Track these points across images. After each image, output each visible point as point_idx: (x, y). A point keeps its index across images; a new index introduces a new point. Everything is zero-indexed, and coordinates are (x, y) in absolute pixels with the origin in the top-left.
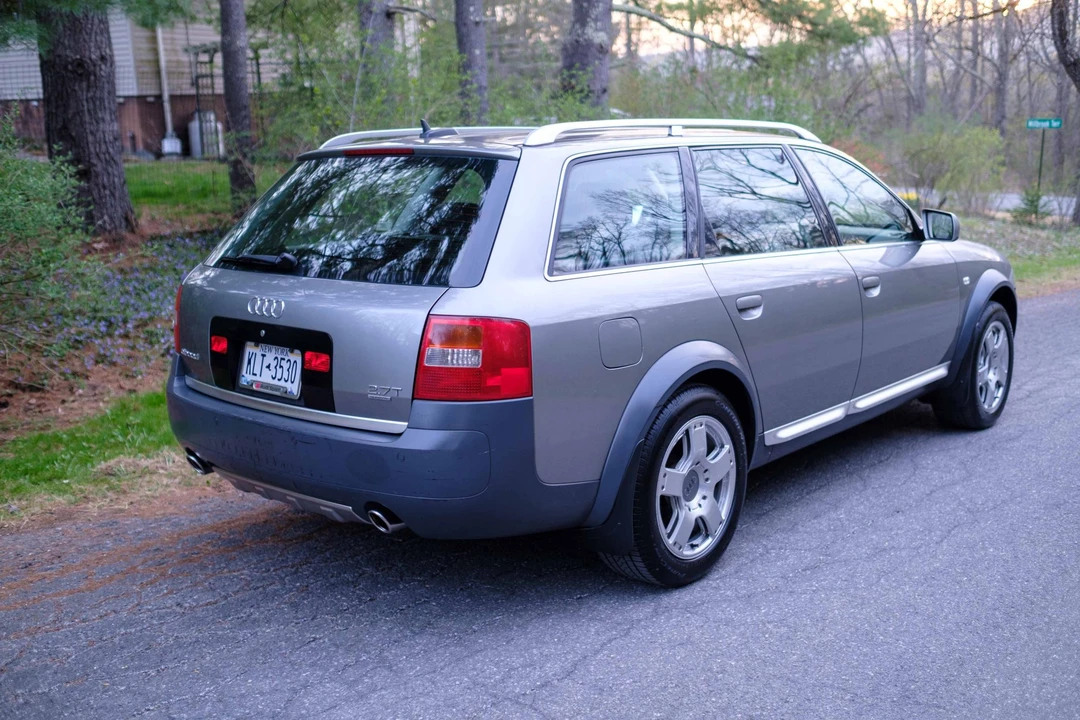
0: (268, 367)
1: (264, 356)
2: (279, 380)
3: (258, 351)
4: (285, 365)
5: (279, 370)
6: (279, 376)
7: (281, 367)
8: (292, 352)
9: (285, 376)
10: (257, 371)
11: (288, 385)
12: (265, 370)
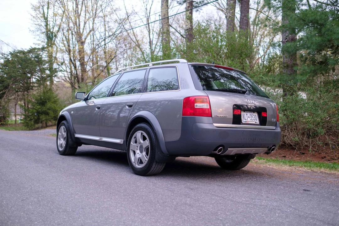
0: (249, 117)
1: (247, 114)
2: (253, 120)
3: (245, 113)
4: (253, 116)
5: (252, 118)
6: (252, 119)
7: (252, 117)
8: (254, 113)
9: (254, 119)
10: (246, 118)
11: (255, 121)
12: (248, 118)
